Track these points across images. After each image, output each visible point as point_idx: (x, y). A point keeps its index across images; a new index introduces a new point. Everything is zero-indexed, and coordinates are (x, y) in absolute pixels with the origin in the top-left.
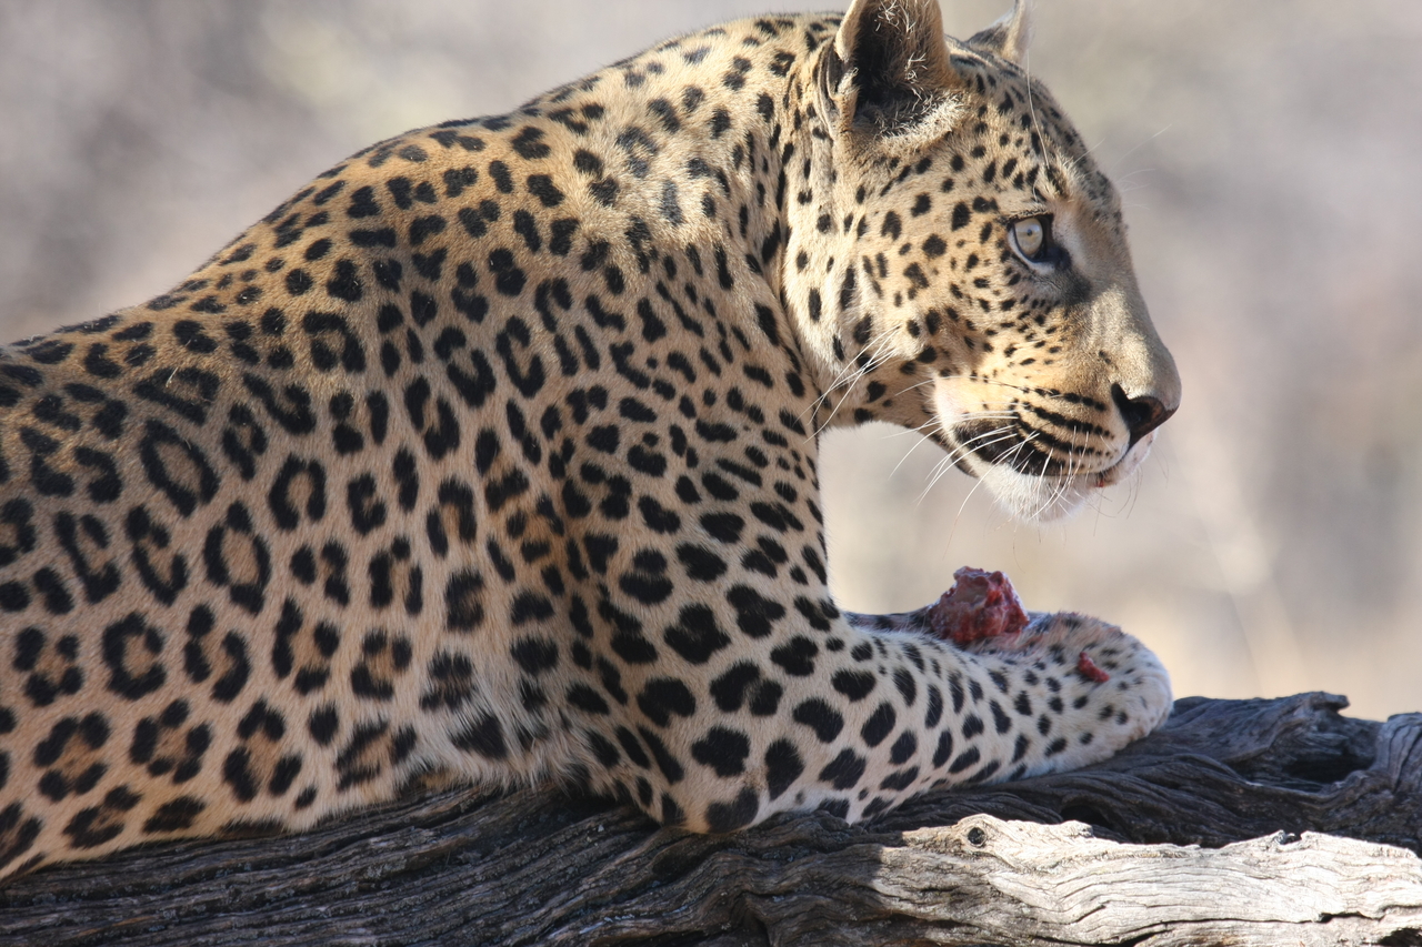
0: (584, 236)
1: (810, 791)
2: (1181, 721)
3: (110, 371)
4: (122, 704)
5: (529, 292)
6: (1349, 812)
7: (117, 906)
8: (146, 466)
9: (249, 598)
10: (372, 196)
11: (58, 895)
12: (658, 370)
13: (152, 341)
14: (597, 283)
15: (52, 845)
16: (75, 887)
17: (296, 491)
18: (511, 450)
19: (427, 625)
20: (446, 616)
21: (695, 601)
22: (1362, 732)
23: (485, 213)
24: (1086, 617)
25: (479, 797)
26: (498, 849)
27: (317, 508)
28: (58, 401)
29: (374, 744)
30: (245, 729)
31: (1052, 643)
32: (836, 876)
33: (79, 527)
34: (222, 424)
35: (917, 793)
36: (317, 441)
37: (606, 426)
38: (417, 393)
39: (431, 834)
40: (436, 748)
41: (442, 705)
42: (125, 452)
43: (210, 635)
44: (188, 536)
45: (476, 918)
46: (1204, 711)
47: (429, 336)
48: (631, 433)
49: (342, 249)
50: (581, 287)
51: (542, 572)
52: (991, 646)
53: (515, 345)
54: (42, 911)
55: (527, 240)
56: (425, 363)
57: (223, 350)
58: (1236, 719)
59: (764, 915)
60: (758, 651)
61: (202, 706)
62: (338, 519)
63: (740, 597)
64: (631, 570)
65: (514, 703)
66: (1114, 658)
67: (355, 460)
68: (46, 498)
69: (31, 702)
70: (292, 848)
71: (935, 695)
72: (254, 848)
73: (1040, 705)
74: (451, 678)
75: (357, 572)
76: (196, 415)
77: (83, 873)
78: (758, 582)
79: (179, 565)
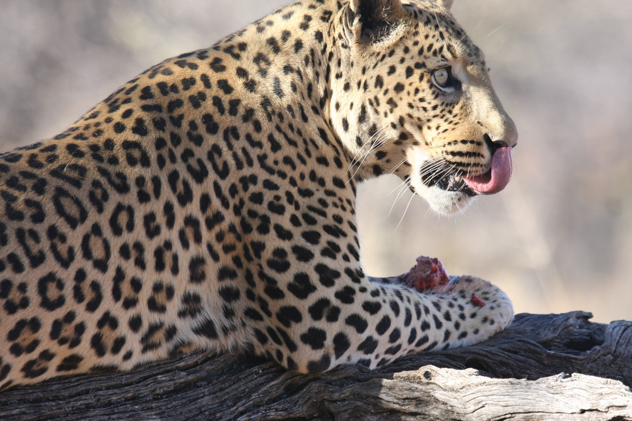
0: (243, 107)
1: (353, 355)
2: (518, 324)
3: (39, 166)
4: (47, 312)
5: (220, 133)
6: (593, 365)
7: (45, 406)
8: (56, 207)
9: (102, 266)
10: (150, 90)
11: (19, 401)
12: (279, 166)
13: (57, 152)
14: (249, 128)
15: (16, 376)
16: (27, 397)
17: (121, 219)
18: (216, 203)
19: (181, 280)
20: (189, 276)
21: (300, 271)
22: (599, 329)
23: (201, 97)
24: (475, 278)
25: (206, 357)
26: (215, 381)
27: (131, 227)
28: (17, 179)
29: (157, 332)
30: (100, 324)
31: (460, 289)
32: (365, 393)
33: (27, 235)
34: (89, 188)
35: (401, 356)
36: (131, 197)
37: (257, 192)
38: (173, 177)
39: (185, 374)
40: (185, 334)
41: (188, 315)
42: (46, 201)
43: (85, 282)
44: (75, 238)
45: (205, 411)
46: (528, 319)
47: (178, 152)
48: (268, 196)
49: (138, 113)
50: (243, 130)
51: (232, 258)
52: (433, 291)
53: (216, 156)
54: (12, 408)
55: (219, 109)
56: (177, 164)
57: (88, 156)
58: (543, 323)
59: (333, 410)
60: (329, 293)
61: (82, 314)
62: (139, 232)
63: (321, 269)
64: (272, 257)
65: (220, 315)
66: (487, 296)
67: (147, 206)
68: (12, 222)
69: (7, 312)
70: (123, 380)
71: (408, 312)
72: (107, 380)
73: (455, 316)
74: (192, 304)
75: (149, 255)
76: (77, 184)
77: (30, 391)
78: (328, 262)
79: (71, 251)
